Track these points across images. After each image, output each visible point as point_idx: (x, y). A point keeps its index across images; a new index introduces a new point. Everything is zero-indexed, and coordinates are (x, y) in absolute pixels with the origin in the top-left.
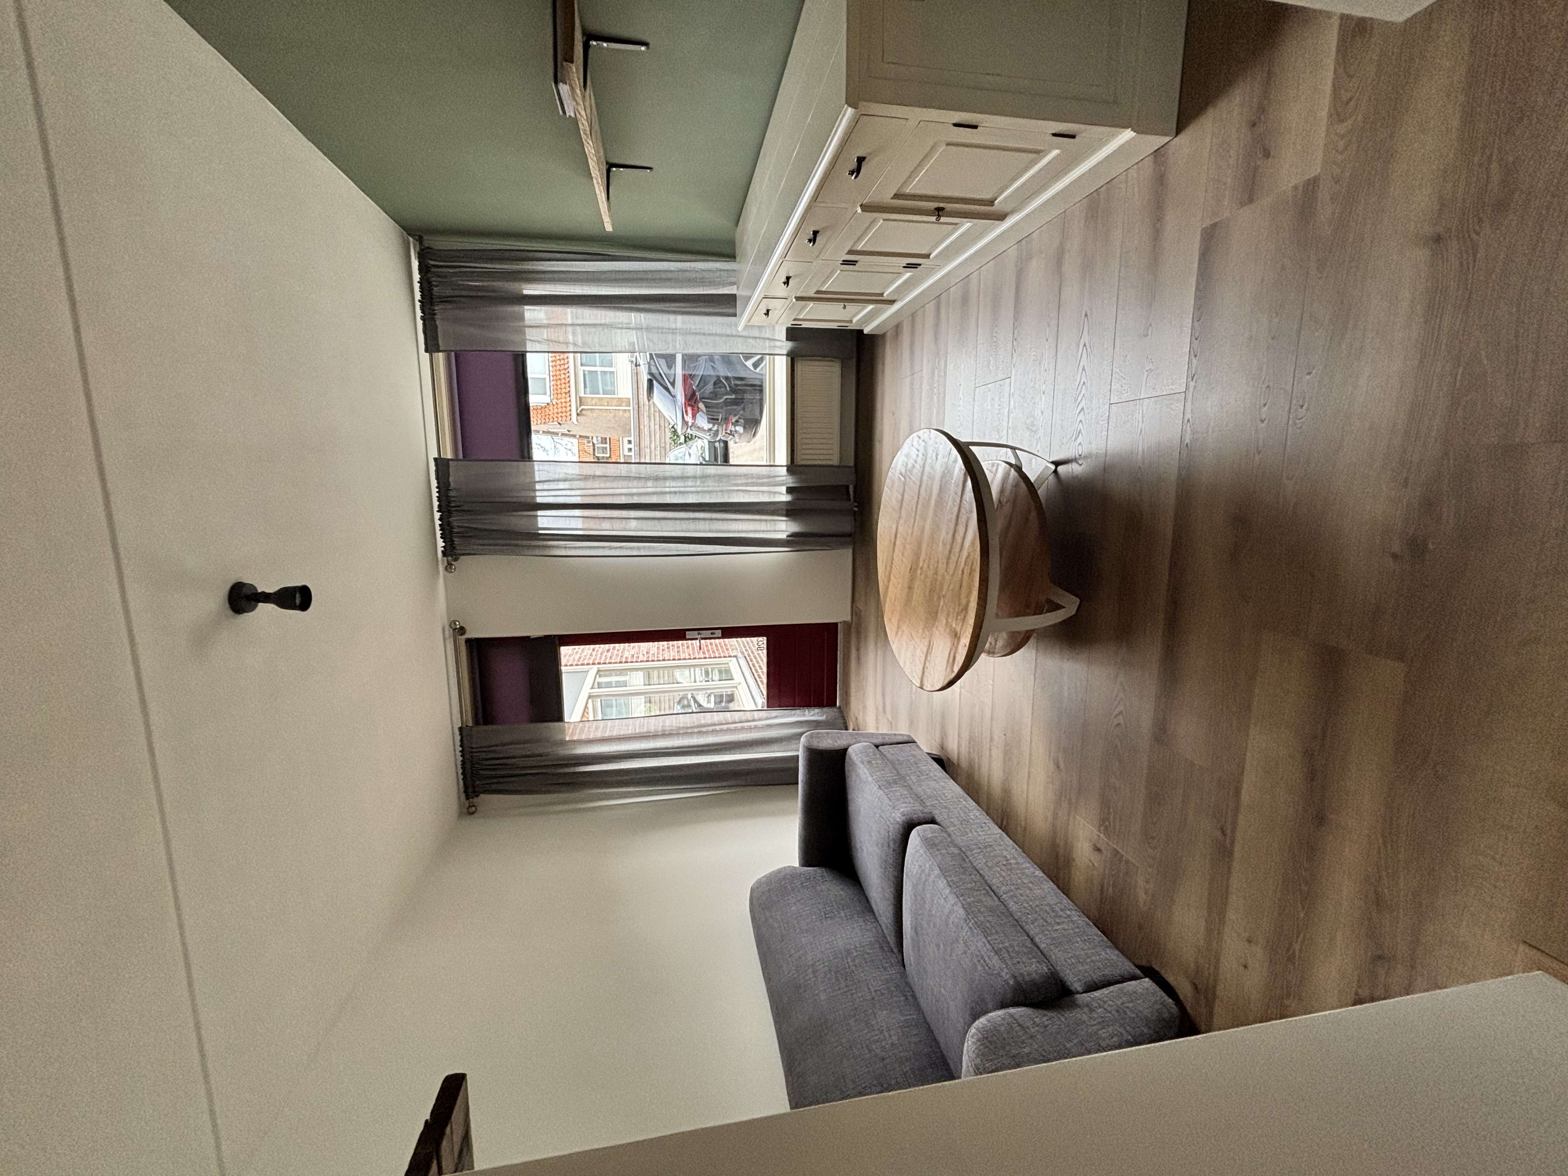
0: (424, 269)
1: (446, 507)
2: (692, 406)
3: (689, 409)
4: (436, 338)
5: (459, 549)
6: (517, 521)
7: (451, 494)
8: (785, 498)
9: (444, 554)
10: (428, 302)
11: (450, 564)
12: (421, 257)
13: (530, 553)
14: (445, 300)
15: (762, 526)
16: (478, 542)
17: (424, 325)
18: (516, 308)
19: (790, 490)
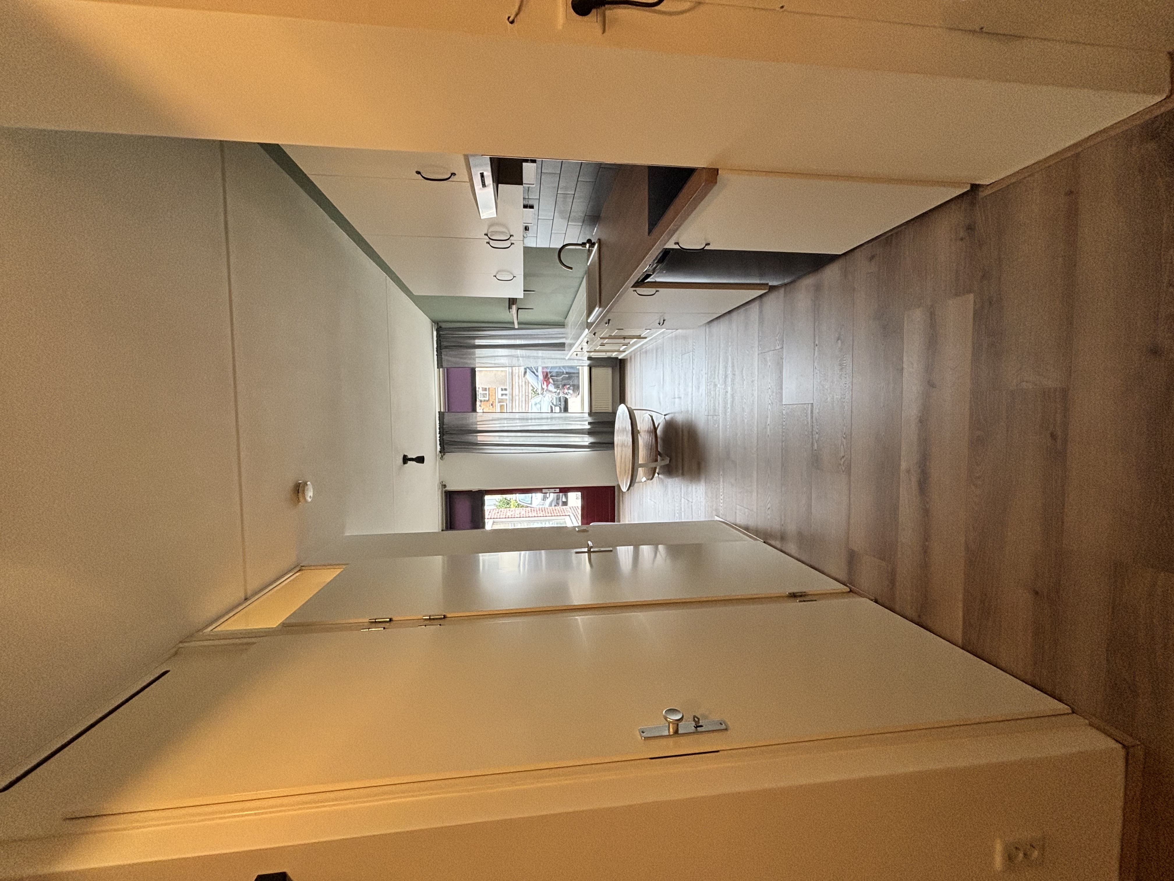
0: (438, 336)
1: (442, 432)
2: (546, 381)
3: (545, 383)
4: (442, 362)
5: (446, 450)
6: (470, 438)
7: (444, 426)
8: (588, 427)
9: (440, 452)
10: (440, 348)
11: (442, 456)
12: (438, 331)
13: (474, 451)
14: (446, 347)
15: (577, 439)
16: (454, 447)
17: (437, 357)
18: (473, 350)
19: (590, 423)
